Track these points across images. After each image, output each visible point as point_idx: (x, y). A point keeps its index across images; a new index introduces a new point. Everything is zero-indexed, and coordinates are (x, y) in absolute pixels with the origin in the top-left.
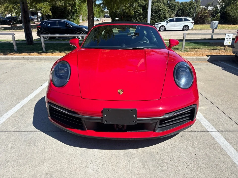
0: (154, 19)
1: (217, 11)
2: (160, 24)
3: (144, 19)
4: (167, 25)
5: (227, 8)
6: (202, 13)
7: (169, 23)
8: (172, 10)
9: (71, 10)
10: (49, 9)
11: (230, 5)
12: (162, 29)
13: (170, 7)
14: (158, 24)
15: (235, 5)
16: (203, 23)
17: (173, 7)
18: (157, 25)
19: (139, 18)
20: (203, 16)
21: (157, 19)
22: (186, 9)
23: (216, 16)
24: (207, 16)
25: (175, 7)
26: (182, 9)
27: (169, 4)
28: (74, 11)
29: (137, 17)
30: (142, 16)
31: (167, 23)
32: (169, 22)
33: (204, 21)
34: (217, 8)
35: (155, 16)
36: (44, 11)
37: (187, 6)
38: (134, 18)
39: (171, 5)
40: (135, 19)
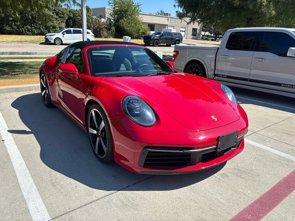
0: (38, 27)
1: (111, 24)
2: (53, 35)
3: (23, 27)
4: (63, 37)
5: (120, 21)
6: (96, 25)
7: (66, 35)
8: (60, 17)
11: (123, 19)
12: (58, 42)
13: (57, 14)
14: (51, 36)
15: (127, 18)
16: (100, 36)
17: (60, 14)
18: (49, 37)
19: (15, 25)
20: (98, 28)
21: (42, 27)
22: (77, 18)
23: (111, 30)
24: (102, 28)
25: (63, 14)
26: (73, 18)
27: (54, 10)
29: (12, 23)
30: (20, 22)
31: (64, 34)
32: (66, 33)
33: (100, 34)
34: (111, 20)
35: (39, 24)
37: (79, 15)
38: (6, 24)
39: (58, 12)
40: (10, 26)
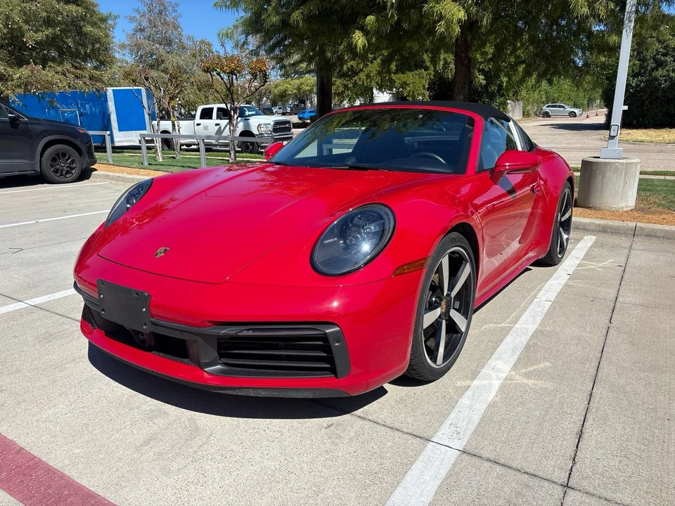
9: (486, 86)
10: (424, 86)
28: (494, 88)
36: (410, 91)
